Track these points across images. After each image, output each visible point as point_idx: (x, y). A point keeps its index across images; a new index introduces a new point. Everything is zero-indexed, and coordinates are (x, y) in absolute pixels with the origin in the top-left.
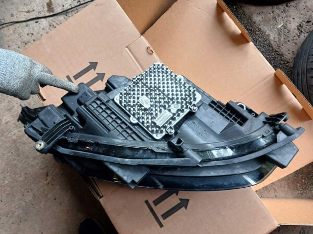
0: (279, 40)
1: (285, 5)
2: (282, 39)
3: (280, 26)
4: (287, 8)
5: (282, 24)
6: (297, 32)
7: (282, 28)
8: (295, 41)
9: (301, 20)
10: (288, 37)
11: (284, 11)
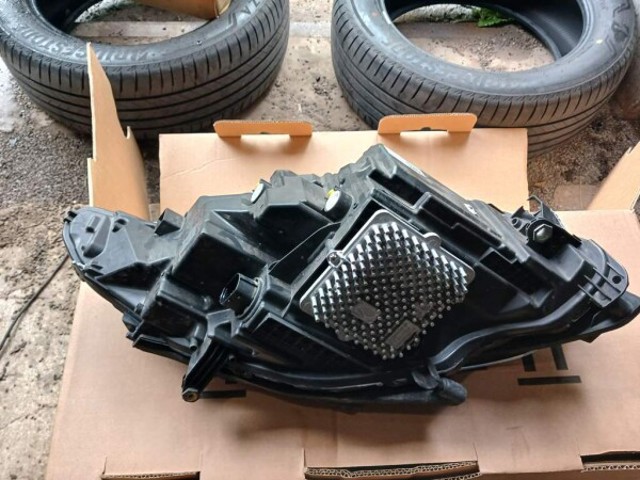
0: (319, 120)
1: (274, 87)
2: (321, 118)
3: (300, 109)
4: (282, 88)
5: (299, 105)
6: (322, 98)
7: (304, 108)
8: (334, 106)
9: (310, 85)
10: (322, 110)
11: (283, 93)
